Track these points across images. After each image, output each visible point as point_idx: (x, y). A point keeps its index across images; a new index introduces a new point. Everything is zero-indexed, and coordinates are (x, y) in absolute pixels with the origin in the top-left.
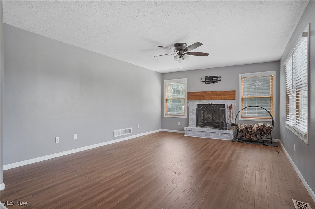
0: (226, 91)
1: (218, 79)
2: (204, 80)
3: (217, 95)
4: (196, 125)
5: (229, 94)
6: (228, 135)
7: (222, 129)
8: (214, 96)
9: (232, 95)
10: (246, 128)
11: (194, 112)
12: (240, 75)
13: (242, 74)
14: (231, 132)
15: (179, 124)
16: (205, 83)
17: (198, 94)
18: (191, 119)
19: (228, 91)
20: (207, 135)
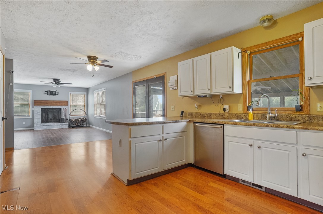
0: (62, 101)
1: (57, 93)
2: (46, 93)
3: (57, 102)
4: (41, 123)
5: (64, 103)
6: (66, 125)
7: (62, 122)
8: (54, 104)
9: (66, 103)
10: (76, 120)
11: (39, 114)
12: (70, 92)
13: (71, 92)
14: (68, 123)
15: (24, 123)
16: (47, 95)
17: (43, 102)
18: (36, 119)
19: (64, 101)
20: (53, 127)
